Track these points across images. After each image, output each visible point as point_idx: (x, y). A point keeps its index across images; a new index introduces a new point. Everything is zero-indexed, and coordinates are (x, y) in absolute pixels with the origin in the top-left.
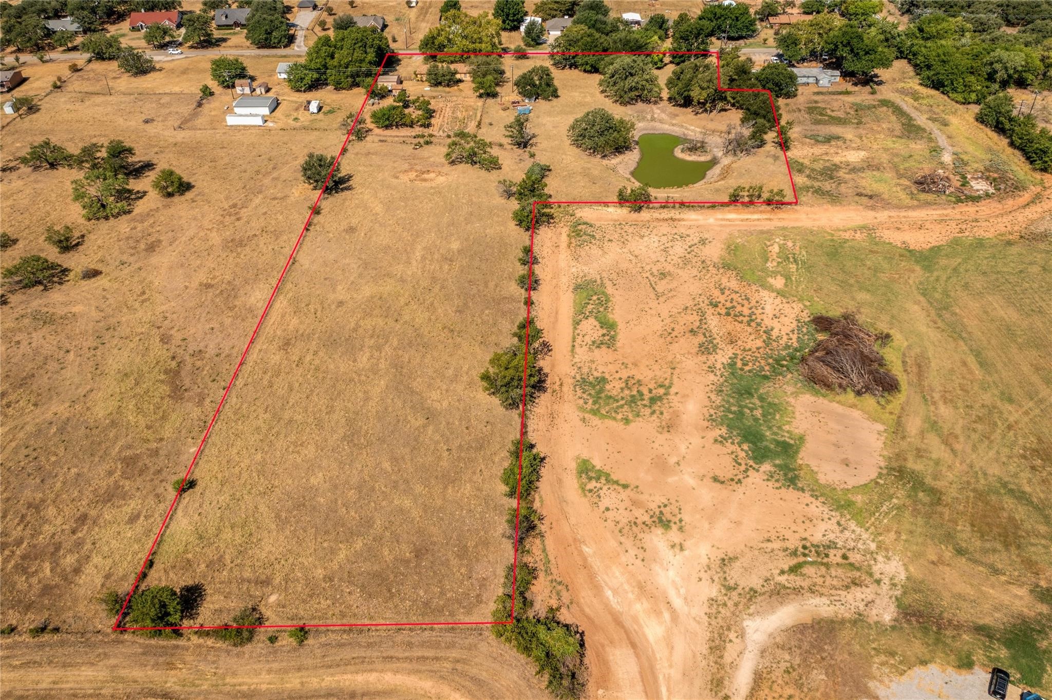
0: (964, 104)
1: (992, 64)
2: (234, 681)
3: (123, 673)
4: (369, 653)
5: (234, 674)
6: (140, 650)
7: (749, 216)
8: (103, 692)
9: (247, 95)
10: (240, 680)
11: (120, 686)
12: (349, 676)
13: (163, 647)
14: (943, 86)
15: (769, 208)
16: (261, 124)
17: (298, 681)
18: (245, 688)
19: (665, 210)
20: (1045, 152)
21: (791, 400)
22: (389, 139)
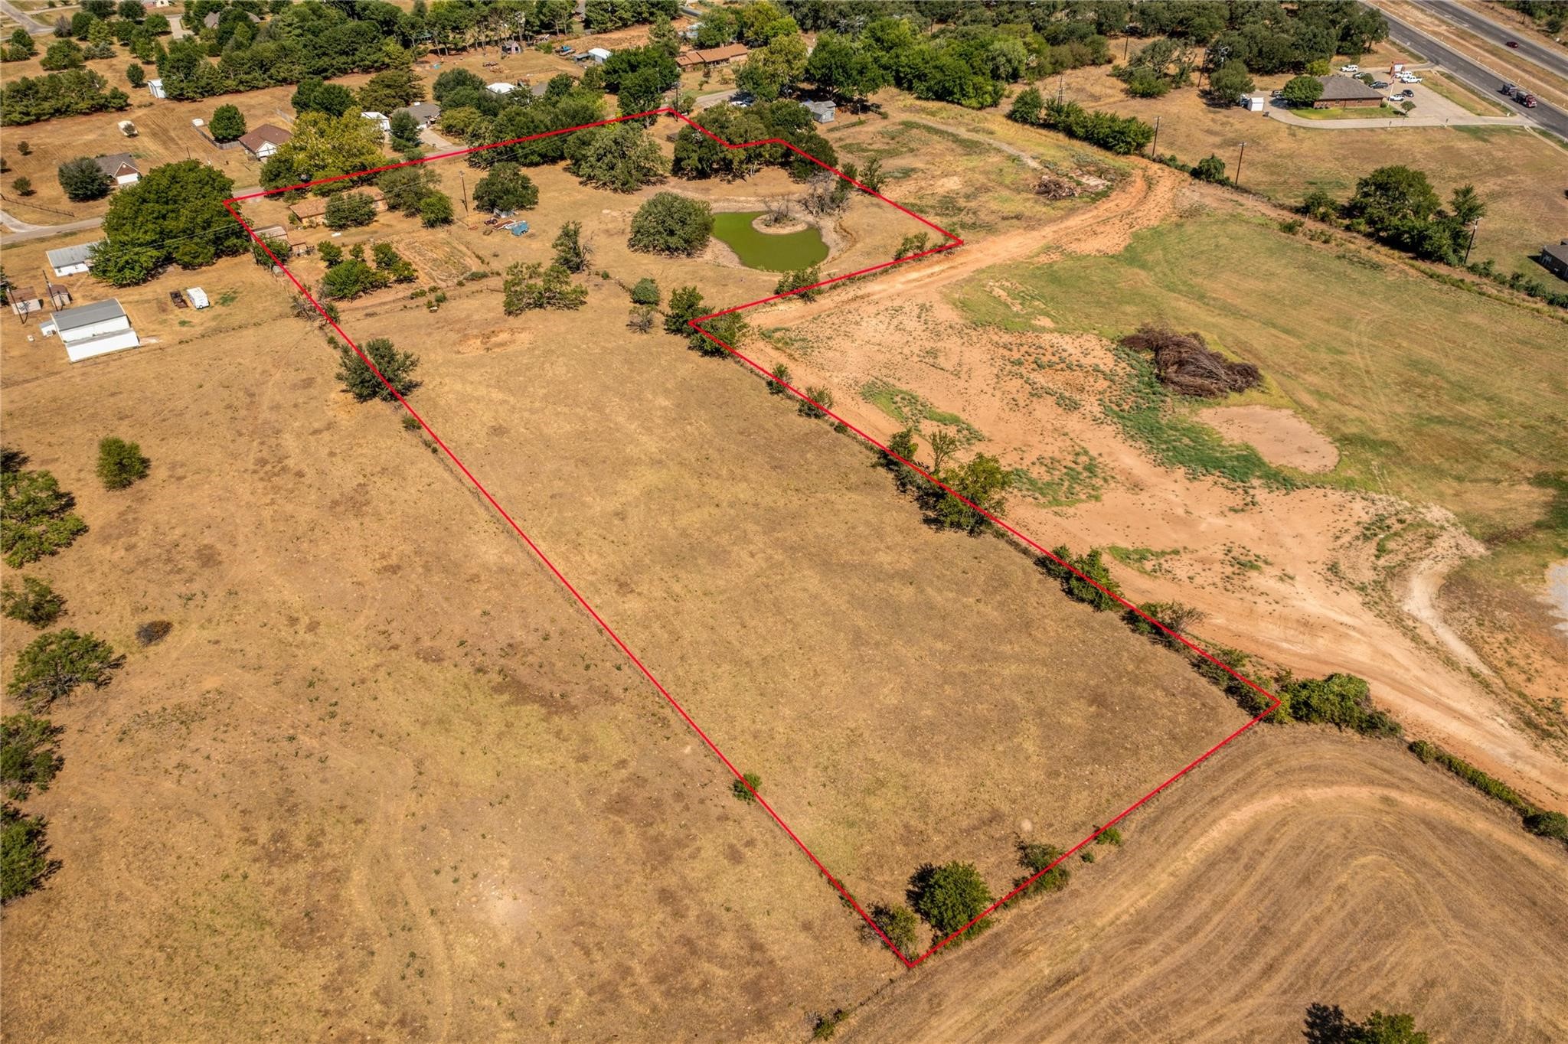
0: (980, 109)
1: (994, 59)
2: (1106, 920)
3: (985, 994)
4: (1189, 810)
5: (1097, 914)
6: (967, 964)
7: (929, 271)
8: (991, 1027)
9: (37, 312)
10: (1111, 915)
11: (1002, 1008)
12: (1202, 841)
13: (984, 945)
14: (951, 93)
15: (942, 256)
16: (136, 344)
17: (1164, 876)
18: (1125, 918)
19: (839, 290)
20: (1123, 133)
21: (1195, 419)
22: (377, 310)
